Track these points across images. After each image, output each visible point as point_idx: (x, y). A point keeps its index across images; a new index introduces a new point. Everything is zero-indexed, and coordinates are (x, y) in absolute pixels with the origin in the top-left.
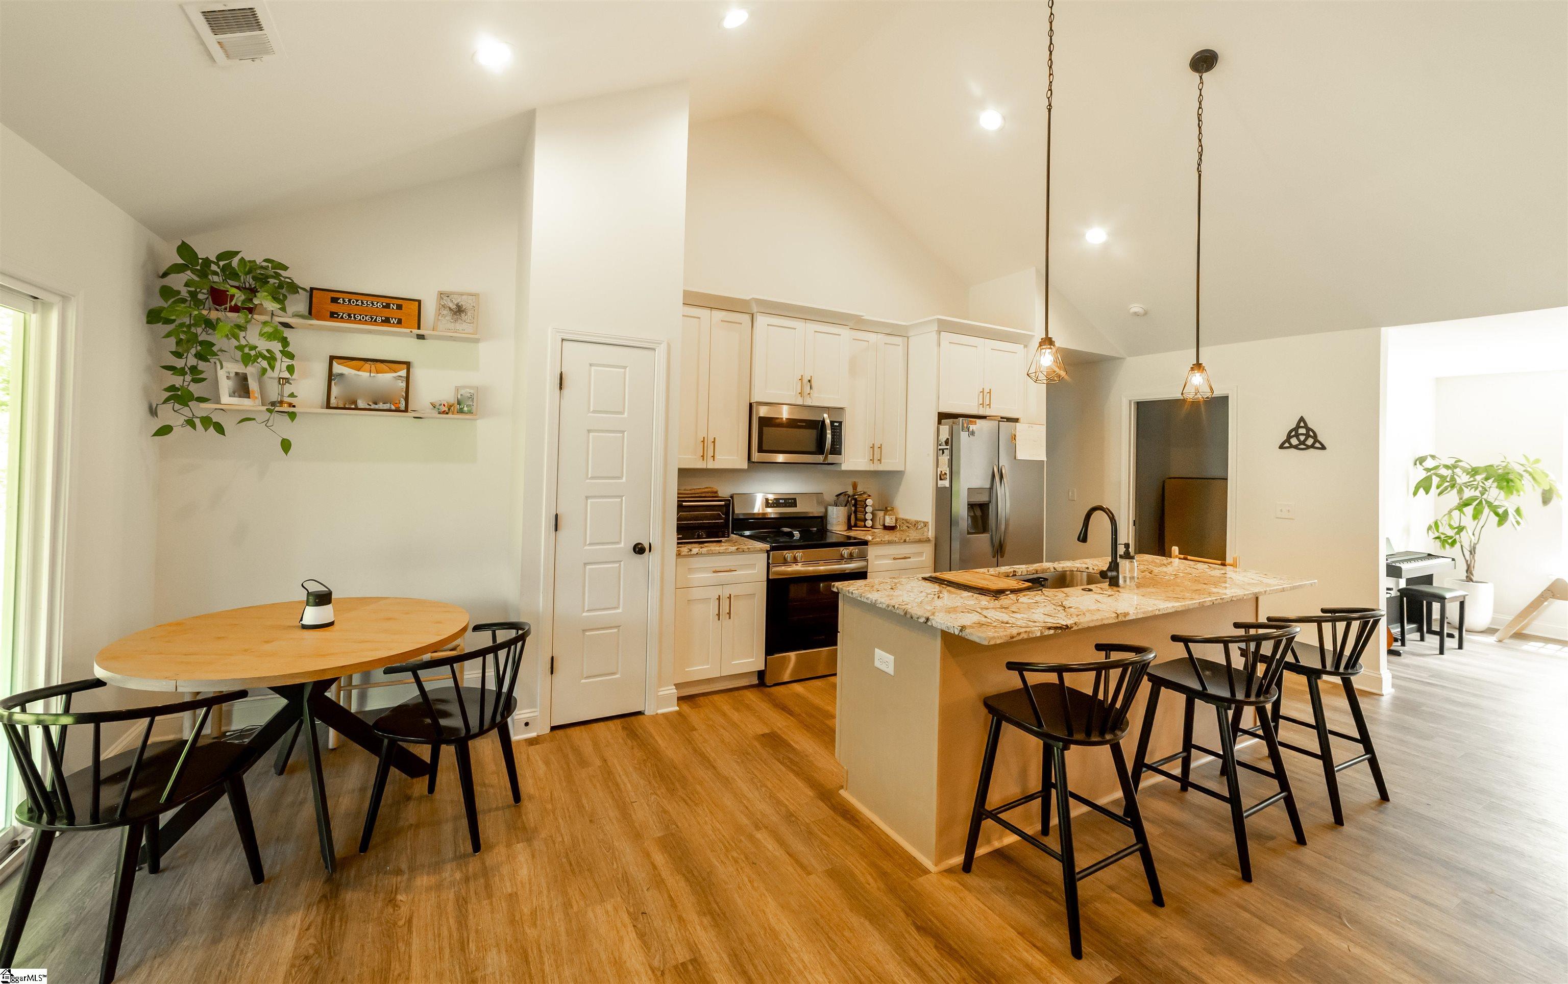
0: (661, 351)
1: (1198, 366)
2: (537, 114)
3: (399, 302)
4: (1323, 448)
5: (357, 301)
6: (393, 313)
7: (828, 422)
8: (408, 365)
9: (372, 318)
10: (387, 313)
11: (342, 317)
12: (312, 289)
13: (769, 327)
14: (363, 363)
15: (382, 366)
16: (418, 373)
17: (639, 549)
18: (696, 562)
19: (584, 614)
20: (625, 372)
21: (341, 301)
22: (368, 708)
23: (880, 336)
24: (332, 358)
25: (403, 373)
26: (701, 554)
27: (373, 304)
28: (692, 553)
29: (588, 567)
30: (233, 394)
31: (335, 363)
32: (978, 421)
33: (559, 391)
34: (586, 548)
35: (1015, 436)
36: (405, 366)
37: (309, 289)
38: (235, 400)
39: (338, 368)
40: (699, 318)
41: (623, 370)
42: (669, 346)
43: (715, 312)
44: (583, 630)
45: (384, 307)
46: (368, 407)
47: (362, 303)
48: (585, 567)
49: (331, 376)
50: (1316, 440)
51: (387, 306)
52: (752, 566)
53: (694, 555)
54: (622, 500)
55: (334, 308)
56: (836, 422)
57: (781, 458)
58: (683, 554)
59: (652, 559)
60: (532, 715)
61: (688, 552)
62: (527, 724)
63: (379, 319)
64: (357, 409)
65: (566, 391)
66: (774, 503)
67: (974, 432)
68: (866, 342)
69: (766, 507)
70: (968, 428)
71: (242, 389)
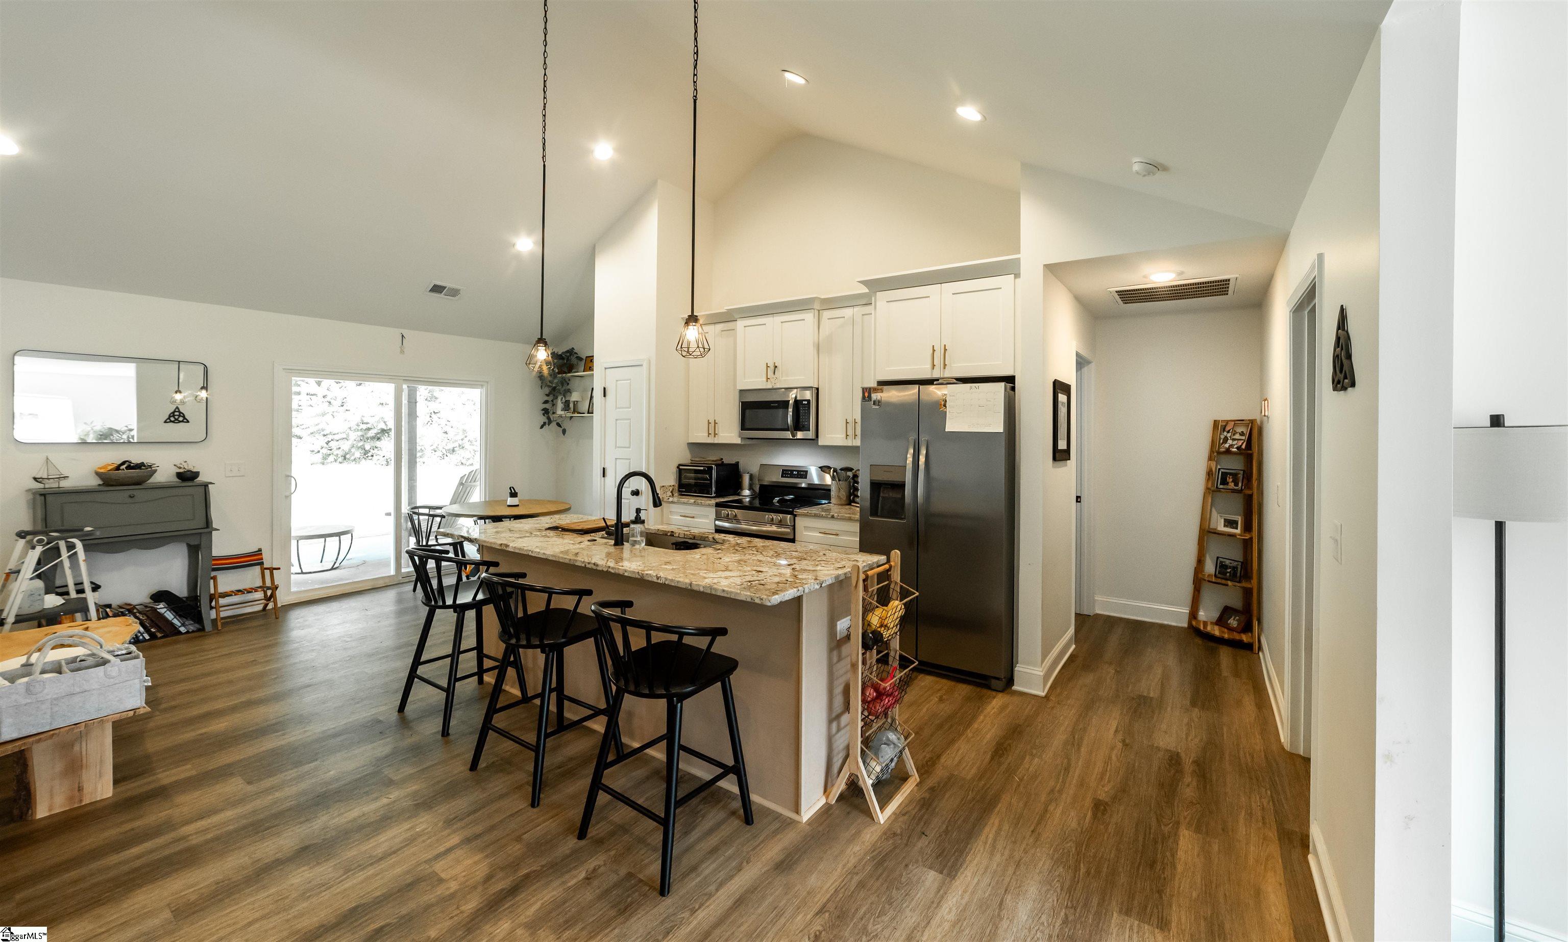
0: (644, 365)
2: (596, 246)
7: (792, 402)
11: (582, 369)
12: (580, 357)
13: (746, 328)
17: (636, 493)
23: (856, 309)
24: (592, 389)
26: (675, 502)
30: (563, 409)
33: (603, 398)
35: (946, 401)
37: (585, 358)
38: (563, 413)
41: (630, 382)
42: (650, 362)
43: (717, 326)
49: (591, 397)
50: (1350, 366)
52: (706, 517)
55: (590, 365)
56: (803, 401)
65: (607, 397)
66: (788, 474)
67: (879, 402)
68: (841, 319)
69: (782, 476)
70: (870, 397)
71: (566, 407)
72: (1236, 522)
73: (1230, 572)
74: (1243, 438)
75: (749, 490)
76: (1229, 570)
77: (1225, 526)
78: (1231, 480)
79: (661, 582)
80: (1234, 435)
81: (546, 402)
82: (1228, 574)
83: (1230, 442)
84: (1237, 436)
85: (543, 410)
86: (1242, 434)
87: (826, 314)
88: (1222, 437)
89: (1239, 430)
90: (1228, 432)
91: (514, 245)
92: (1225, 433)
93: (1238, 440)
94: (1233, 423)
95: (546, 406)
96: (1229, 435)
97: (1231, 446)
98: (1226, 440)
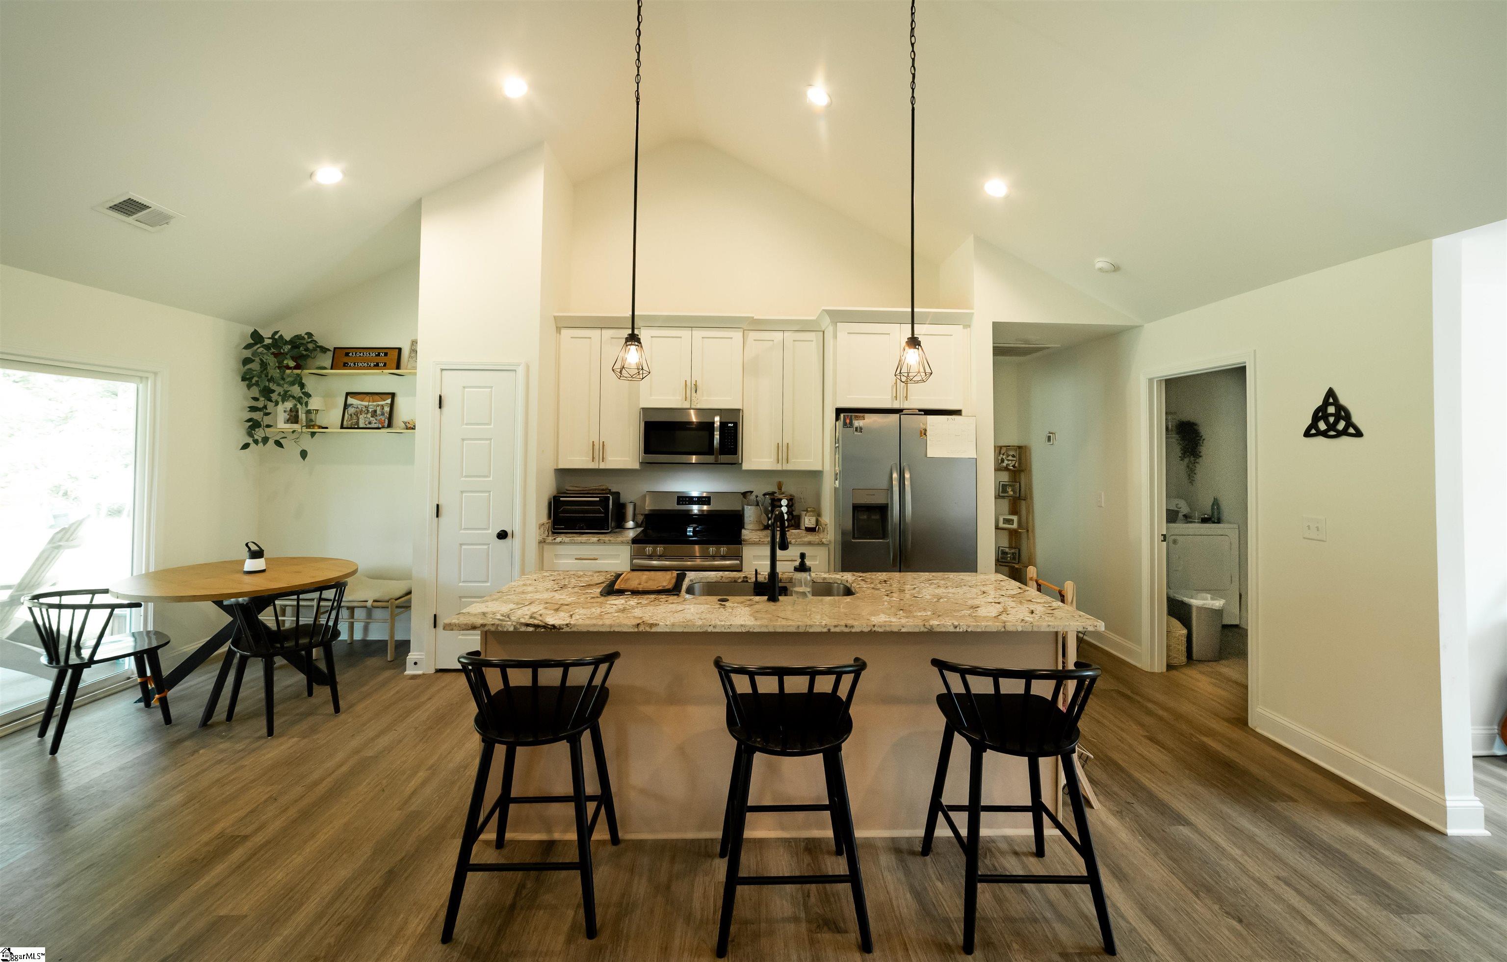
0: (521, 371)
1: (914, 342)
2: (423, 202)
3: (386, 351)
4: (1359, 434)
5: (360, 353)
6: (382, 359)
7: (717, 424)
8: (393, 395)
9: (368, 364)
10: (378, 359)
11: (350, 366)
12: (335, 348)
13: (654, 339)
14: (365, 395)
15: (377, 397)
16: (400, 401)
17: (502, 535)
18: (562, 550)
19: (461, 584)
20: (492, 391)
21: (351, 354)
22: (368, 639)
23: (787, 334)
24: (348, 394)
25: (389, 401)
26: (564, 542)
27: (370, 354)
28: (556, 541)
29: (464, 547)
30: (288, 421)
31: (349, 397)
32: (867, 415)
33: (439, 410)
34: (462, 531)
35: (926, 430)
36: (390, 396)
37: (332, 350)
38: (288, 426)
39: (351, 400)
40: (590, 338)
41: (490, 389)
42: (528, 367)
43: (604, 331)
44: (460, 597)
45: (376, 355)
46: (365, 426)
47: (363, 354)
48: (461, 547)
49: (346, 406)
50: (1349, 423)
51: (379, 355)
52: (616, 556)
53: (557, 543)
54: (490, 494)
55: (346, 360)
56: (730, 423)
57: (694, 459)
58: (547, 541)
59: (514, 544)
60: (419, 657)
61: (552, 540)
62: (416, 663)
63: (372, 365)
64: (359, 428)
65: (445, 408)
66: (686, 501)
67: (861, 428)
68: (770, 342)
69: (678, 504)
70: (851, 424)
71: (294, 418)
72: (1012, 520)
73: (1010, 557)
74: (1015, 459)
75: (633, 521)
76: (1009, 556)
77: (1004, 523)
78: (1010, 490)
79: (961, 630)
80: (1008, 457)
81: (253, 409)
82: (1009, 559)
83: (1006, 462)
84: (1010, 458)
85: (249, 420)
86: (1013, 456)
87: (752, 335)
88: (1000, 458)
89: (1011, 453)
90: (1003, 454)
91: (311, 175)
92: (1001, 455)
93: (1012, 460)
94: (1005, 448)
95: (257, 416)
96: (1004, 457)
97: (1008, 465)
98: (1003, 461)
